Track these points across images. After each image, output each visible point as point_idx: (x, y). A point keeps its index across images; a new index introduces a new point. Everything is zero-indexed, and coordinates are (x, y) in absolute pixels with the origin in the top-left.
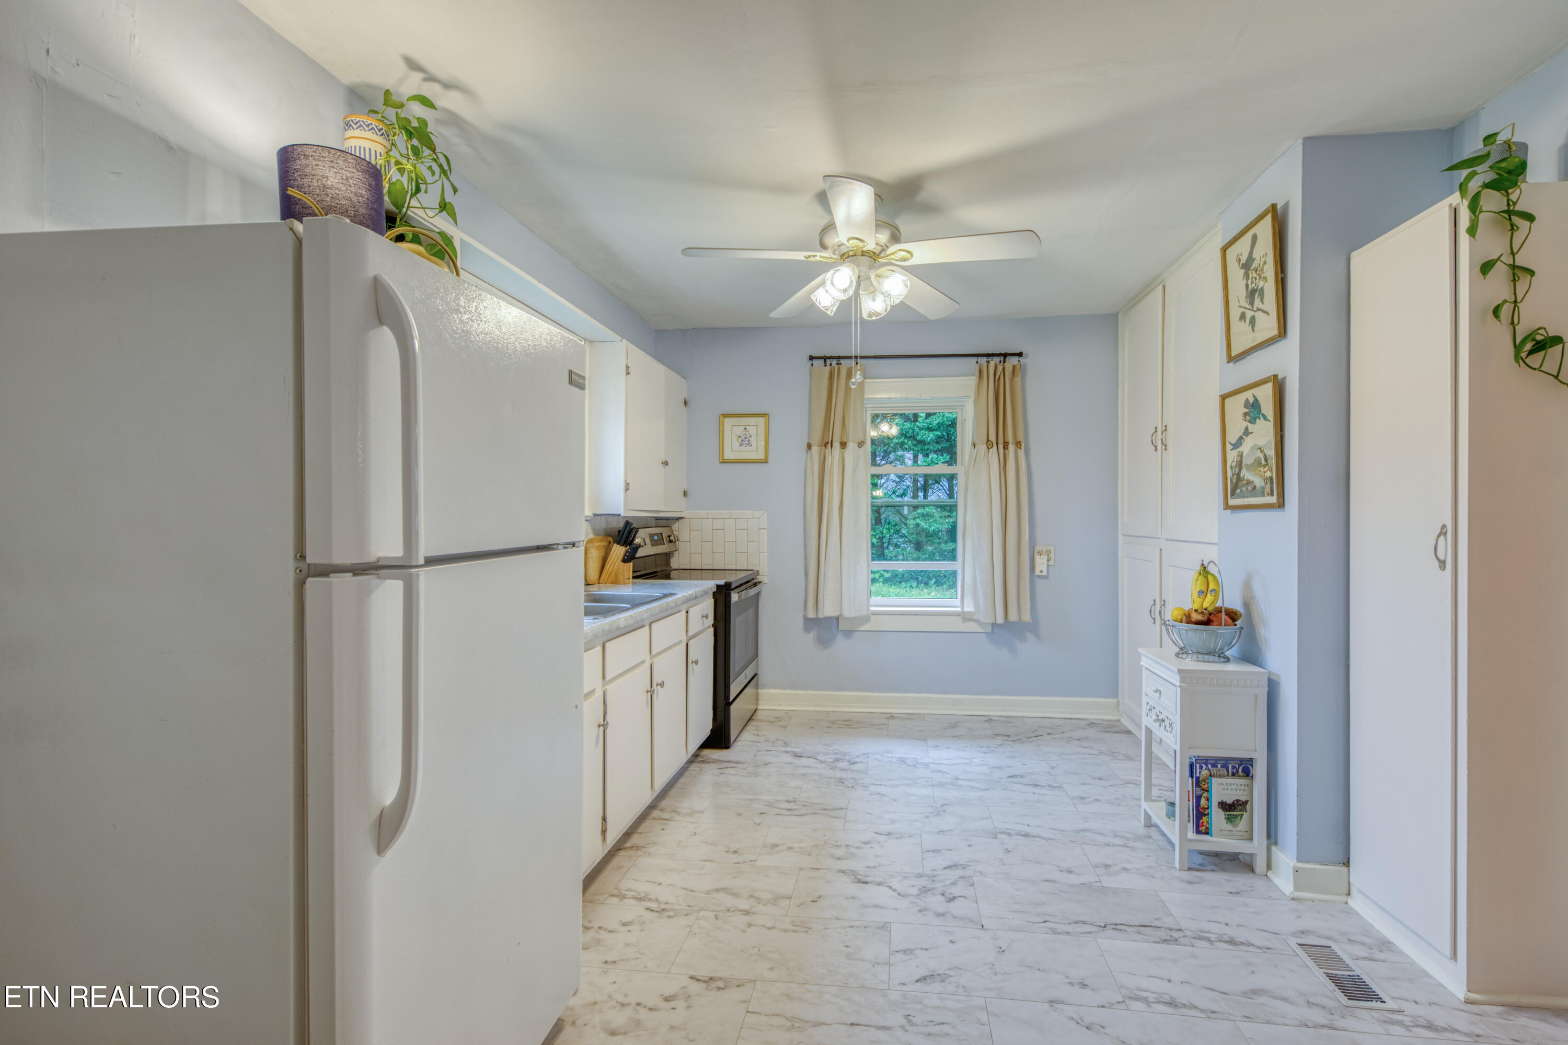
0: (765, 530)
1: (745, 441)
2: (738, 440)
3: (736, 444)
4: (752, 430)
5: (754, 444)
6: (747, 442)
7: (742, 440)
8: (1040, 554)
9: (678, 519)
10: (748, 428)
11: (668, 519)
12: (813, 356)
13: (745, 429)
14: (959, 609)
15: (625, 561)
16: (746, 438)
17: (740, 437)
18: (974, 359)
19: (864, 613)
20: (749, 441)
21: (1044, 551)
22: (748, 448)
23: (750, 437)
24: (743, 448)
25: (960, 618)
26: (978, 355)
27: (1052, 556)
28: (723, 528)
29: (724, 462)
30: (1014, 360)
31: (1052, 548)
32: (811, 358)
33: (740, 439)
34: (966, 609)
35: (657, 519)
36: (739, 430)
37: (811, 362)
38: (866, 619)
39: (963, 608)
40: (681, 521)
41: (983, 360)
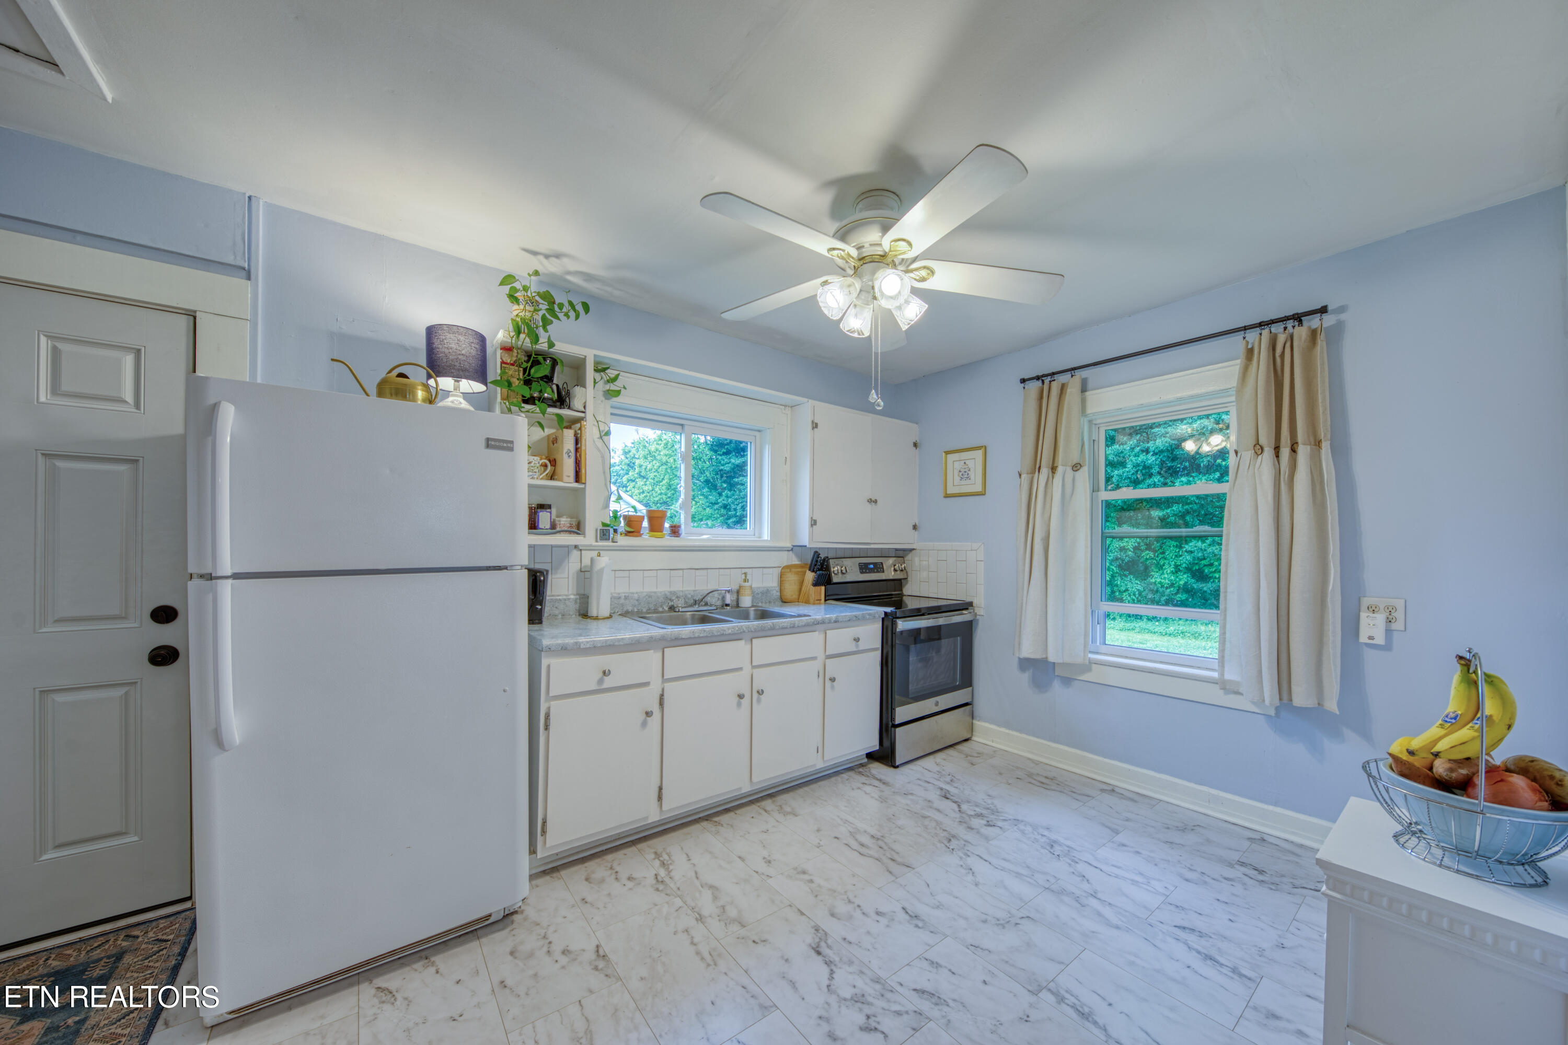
0: (982, 562)
1: (965, 475)
2: (959, 475)
3: (957, 478)
4: (970, 464)
5: (972, 477)
6: (966, 476)
7: (962, 475)
8: (1373, 609)
9: (912, 550)
10: (967, 462)
11: (904, 550)
12: (1026, 378)
13: (965, 463)
14: (1215, 675)
15: (816, 584)
16: (965, 472)
17: (960, 471)
18: (1239, 337)
19: (1079, 660)
20: (968, 474)
21: (1382, 607)
22: (968, 482)
23: (969, 470)
24: (963, 482)
25: (1217, 687)
26: (1245, 328)
27: (1399, 614)
28: (964, 559)
29: (947, 496)
30: (1314, 322)
31: (1400, 604)
32: (1023, 381)
33: (961, 474)
34: (1228, 676)
35: (896, 550)
36: (958, 466)
37: (1023, 385)
38: (1087, 667)
39: (1222, 674)
40: (914, 552)
41: (1252, 336)
